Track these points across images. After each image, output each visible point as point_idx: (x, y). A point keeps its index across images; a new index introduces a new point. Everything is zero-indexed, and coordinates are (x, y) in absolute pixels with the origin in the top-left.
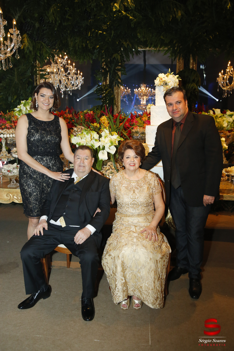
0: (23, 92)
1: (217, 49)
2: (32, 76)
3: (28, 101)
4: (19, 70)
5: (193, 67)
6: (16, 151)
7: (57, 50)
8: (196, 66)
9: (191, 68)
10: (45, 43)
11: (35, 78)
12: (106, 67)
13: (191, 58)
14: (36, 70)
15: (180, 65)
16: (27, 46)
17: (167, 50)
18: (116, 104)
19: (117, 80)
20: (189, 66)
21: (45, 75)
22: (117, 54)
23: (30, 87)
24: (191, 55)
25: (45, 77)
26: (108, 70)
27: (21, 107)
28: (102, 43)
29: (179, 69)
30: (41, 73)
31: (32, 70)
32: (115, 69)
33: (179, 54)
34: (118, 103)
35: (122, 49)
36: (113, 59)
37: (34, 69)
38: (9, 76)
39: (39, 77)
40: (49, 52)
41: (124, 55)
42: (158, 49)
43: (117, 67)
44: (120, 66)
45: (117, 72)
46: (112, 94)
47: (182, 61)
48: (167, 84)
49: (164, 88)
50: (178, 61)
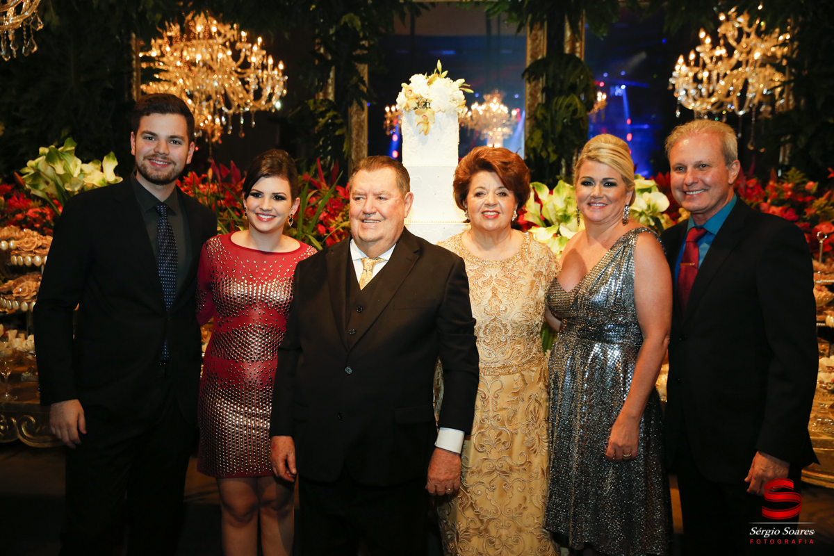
3: (60, 149)
5: (573, 49)
6: (7, 290)
7: (188, 3)
8: (581, 46)
9: (566, 52)
11: (125, 79)
12: (325, 50)
13: (567, 26)
14: (129, 56)
15: (535, 44)
19: (356, 86)
20: (562, 48)
21: (159, 71)
22: (352, 15)
23: (113, 104)
24: (566, 17)
25: (157, 77)
26: (330, 58)
27: (38, 164)
29: (532, 56)
30: (144, 65)
31: (119, 56)
32: (350, 56)
33: (529, 16)
36: (343, 27)
38: (50, 72)
39: (137, 78)
43: (355, 50)
44: (363, 47)
45: (356, 64)
46: (341, 126)
47: (540, 33)
48: (428, 104)
49: (416, 116)
50: (529, 33)
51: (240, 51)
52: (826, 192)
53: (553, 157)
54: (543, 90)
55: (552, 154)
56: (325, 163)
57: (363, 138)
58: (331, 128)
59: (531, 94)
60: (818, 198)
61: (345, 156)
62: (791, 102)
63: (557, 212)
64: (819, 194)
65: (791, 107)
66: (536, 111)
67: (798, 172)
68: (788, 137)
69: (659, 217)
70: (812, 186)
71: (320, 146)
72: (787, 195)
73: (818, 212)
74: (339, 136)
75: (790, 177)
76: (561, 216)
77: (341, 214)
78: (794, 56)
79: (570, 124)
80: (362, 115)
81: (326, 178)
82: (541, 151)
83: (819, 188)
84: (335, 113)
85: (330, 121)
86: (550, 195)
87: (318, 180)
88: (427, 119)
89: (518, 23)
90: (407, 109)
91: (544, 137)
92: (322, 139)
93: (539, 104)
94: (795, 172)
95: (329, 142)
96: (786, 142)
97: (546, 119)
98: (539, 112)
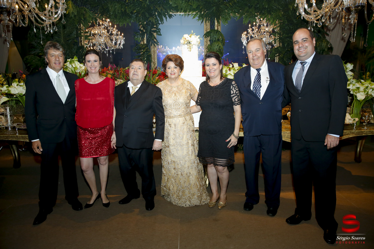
0: (69, 52)
1: (237, 14)
2: (77, 37)
3: (73, 59)
4: (65, 32)
5: (218, 28)
7: (99, 14)
8: (220, 27)
9: (216, 29)
10: (88, 8)
11: (80, 39)
12: (143, 29)
13: (216, 21)
14: (80, 32)
15: (207, 27)
16: (71, 12)
17: (195, 15)
18: (153, 60)
19: (153, 40)
20: (214, 27)
21: (90, 36)
22: (152, 18)
23: (76, 47)
24: (216, 19)
25: (89, 38)
26: (145, 31)
27: (67, 64)
28: (139, 8)
29: (206, 30)
30: (85, 34)
31: (77, 32)
32: (151, 30)
33: (205, 18)
34: (154, 60)
35: (156, 14)
36: (149, 21)
37: (78, 31)
38: (56, 37)
39: (83, 38)
40: (92, 16)
41: (158, 19)
42: (187, 13)
43: (152, 29)
44: (155, 28)
45: (153, 33)
46: (149, 52)
47: (208, 24)
48: (190, 42)
50: (205, 24)
51: (110, 30)
54: (210, 41)
59: (206, 42)
65: (278, 46)
66: (208, 47)
68: (278, 55)
74: (148, 55)
78: (279, 32)
79: (218, 50)
80: (155, 48)
88: (190, 47)
89: (201, 21)
93: (209, 45)
95: (145, 57)
96: (277, 56)
97: (211, 49)
98: (209, 47)
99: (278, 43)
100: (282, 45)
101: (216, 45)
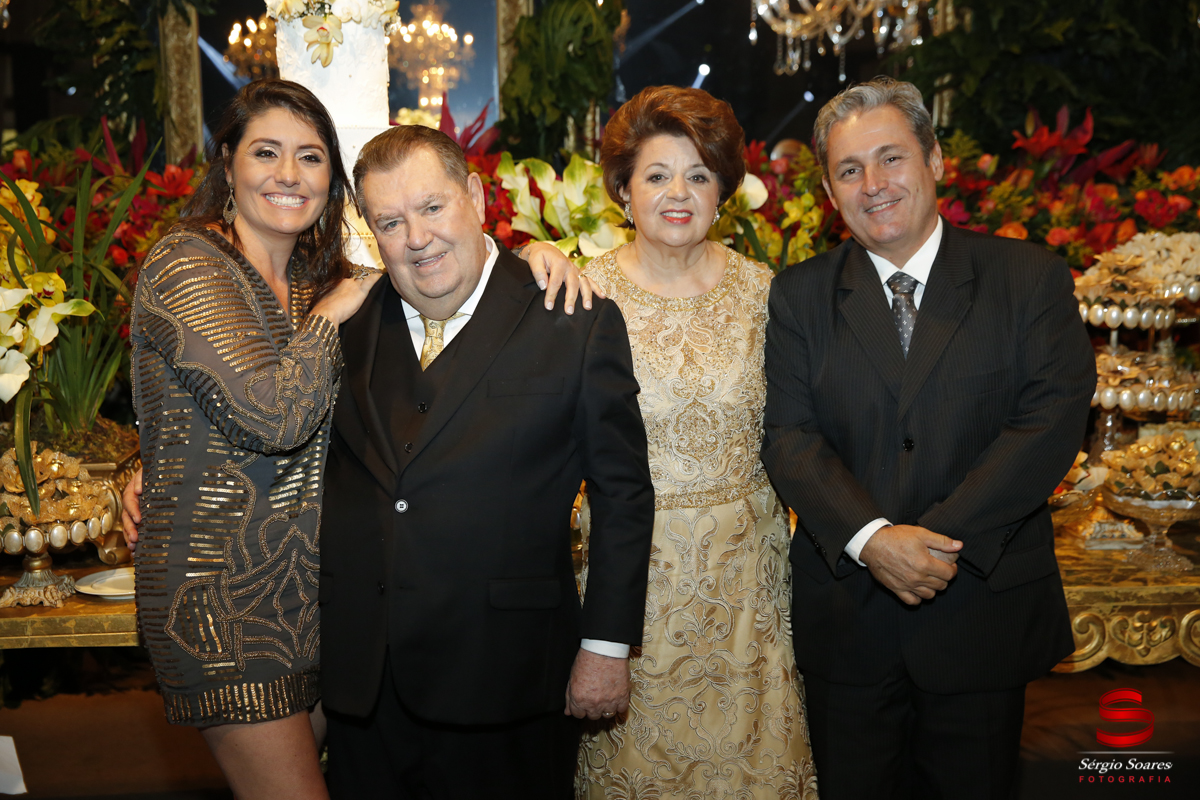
46: (145, 52)
48: (327, 6)
49: (305, 30)
52: (1011, 172)
53: (552, 116)
55: (549, 110)
56: (117, 126)
57: (192, 79)
58: (125, 58)
59: (507, 1)
60: (998, 183)
61: (158, 112)
62: (950, 19)
63: (572, 213)
64: (1000, 175)
65: (950, 27)
66: (516, 32)
67: (966, 139)
68: (947, 79)
69: (750, 218)
70: (988, 163)
71: (106, 93)
72: (951, 180)
73: (1000, 207)
74: (144, 73)
75: (954, 147)
76: (580, 219)
77: (156, 225)
79: (580, 53)
80: (187, 33)
81: (122, 155)
82: (531, 103)
83: (1000, 167)
84: (133, 27)
85: (122, 43)
86: (559, 183)
87: (107, 159)
88: (327, 36)
90: (287, 17)
91: (536, 76)
92: (107, 81)
93: (522, 18)
94: (961, 138)
95: (123, 86)
96: (943, 88)
97: (536, 43)
98: (523, 32)
99: (950, 9)
100: (976, 19)
101: (567, 21)
